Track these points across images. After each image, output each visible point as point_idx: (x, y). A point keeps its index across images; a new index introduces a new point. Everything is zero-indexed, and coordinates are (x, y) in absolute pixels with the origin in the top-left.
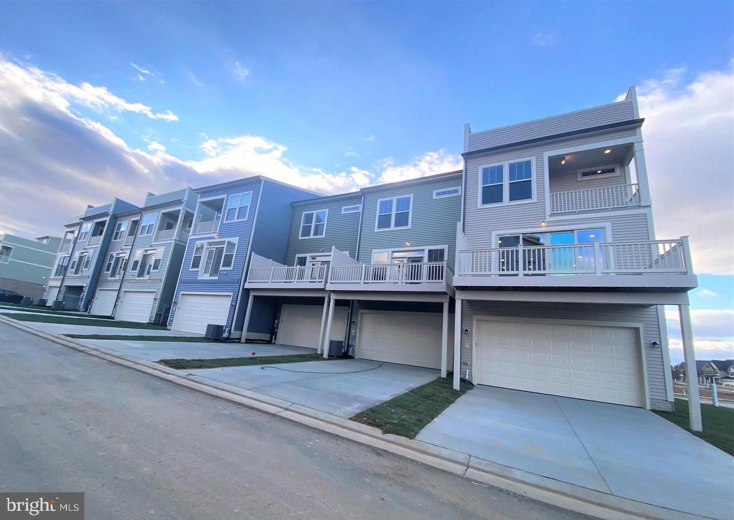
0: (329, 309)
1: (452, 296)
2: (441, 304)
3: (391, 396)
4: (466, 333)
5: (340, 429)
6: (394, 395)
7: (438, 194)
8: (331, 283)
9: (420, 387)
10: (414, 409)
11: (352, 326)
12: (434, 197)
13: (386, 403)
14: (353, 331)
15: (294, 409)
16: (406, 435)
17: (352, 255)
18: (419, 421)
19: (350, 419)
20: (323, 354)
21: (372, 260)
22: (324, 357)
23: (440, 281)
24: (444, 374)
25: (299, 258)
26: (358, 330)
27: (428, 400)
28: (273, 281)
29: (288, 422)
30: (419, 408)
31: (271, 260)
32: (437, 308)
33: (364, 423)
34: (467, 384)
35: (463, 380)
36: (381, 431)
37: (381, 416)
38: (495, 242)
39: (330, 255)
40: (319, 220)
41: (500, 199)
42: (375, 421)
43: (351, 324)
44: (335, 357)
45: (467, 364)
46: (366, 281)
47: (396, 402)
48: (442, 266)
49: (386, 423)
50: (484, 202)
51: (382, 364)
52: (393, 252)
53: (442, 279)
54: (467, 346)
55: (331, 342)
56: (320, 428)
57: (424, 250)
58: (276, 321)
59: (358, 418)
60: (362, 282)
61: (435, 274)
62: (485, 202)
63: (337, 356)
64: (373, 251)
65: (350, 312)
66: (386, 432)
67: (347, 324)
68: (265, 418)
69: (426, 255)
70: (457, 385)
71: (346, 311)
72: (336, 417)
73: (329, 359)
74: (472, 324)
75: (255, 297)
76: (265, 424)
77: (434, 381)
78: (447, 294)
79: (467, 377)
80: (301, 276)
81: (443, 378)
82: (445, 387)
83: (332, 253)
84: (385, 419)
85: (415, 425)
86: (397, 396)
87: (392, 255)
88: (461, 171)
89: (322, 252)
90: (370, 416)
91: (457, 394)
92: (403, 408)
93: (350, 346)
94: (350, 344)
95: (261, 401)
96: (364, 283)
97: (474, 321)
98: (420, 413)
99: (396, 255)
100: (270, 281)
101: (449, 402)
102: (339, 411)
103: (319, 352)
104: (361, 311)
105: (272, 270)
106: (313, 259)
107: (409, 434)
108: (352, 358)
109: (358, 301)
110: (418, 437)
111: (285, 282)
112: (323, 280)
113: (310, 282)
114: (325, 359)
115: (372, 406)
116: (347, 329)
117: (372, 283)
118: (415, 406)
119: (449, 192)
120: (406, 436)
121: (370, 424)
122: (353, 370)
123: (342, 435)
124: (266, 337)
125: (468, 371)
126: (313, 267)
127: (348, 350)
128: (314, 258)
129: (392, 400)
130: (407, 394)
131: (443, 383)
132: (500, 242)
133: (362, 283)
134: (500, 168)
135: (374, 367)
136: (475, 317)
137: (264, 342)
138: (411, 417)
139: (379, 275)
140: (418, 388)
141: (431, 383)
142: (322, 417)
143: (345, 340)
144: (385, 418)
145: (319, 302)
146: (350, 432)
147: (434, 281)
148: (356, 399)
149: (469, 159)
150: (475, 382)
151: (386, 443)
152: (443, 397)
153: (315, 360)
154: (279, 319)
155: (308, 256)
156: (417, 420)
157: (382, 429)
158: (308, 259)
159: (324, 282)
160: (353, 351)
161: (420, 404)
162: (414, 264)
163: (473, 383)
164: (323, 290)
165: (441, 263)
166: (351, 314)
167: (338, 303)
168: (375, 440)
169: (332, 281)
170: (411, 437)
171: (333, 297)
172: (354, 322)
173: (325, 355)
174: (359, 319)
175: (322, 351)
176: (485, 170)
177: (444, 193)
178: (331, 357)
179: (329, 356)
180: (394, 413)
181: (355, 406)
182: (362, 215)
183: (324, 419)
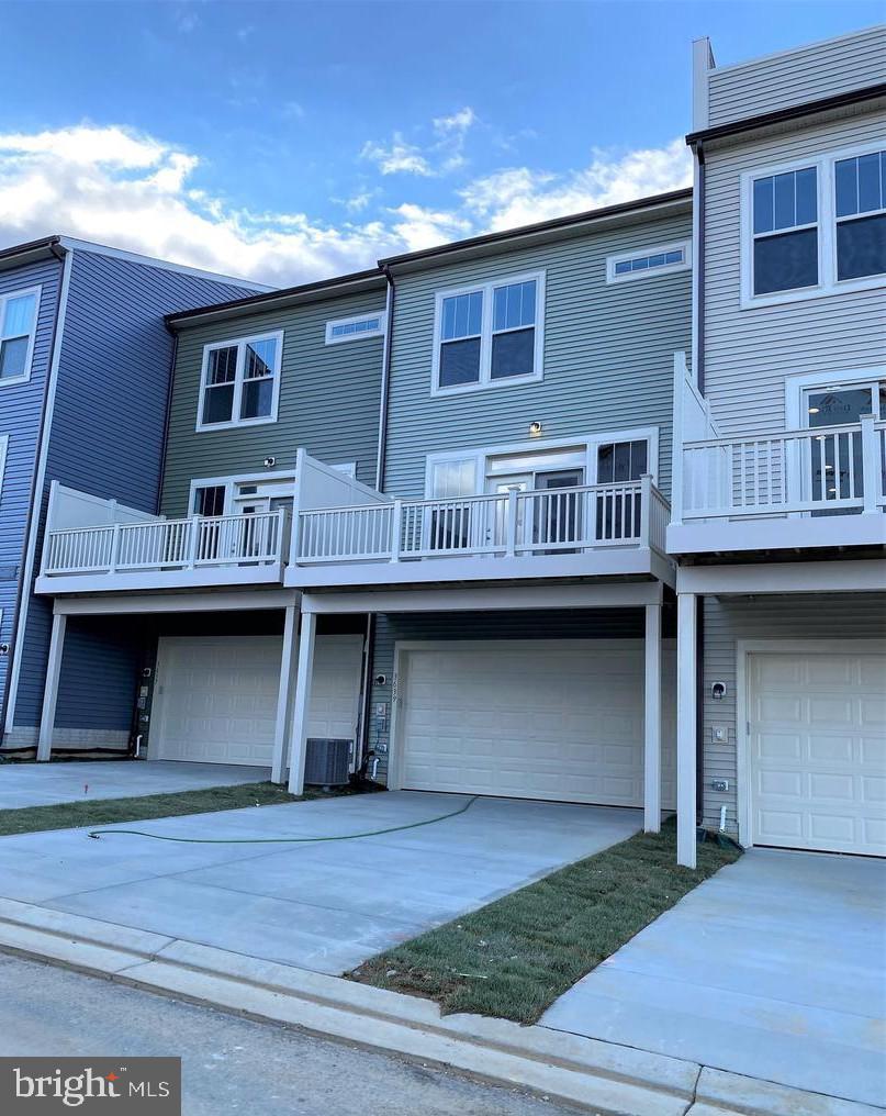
0: (300, 644)
1: (670, 585)
2: (639, 614)
3: (481, 899)
4: (717, 694)
5: (312, 1007)
6: (492, 895)
7: (622, 268)
8: (300, 565)
9: (577, 864)
10: (548, 934)
11: (376, 692)
12: (611, 277)
13: (463, 919)
14: (379, 708)
15: (175, 957)
16: (514, 1014)
17: (363, 475)
18: (562, 969)
19: (345, 975)
20: (287, 783)
21: (427, 486)
22: (291, 790)
23: (632, 540)
24: (652, 823)
25: (200, 491)
26: (394, 704)
27: (595, 903)
28: (120, 567)
29: (156, 996)
30: (565, 932)
31: (113, 501)
32: (627, 624)
33: (389, 985)
34: (719, 848)
35: (707, 838)
36: (437, 1005)
37: (439, 962)
38: (796, 413)
39: (292, 479)
40: (255, 366)
41: (809, 277)
42: (420, 976)
43: (372, 684)
44: (326, 789)
45: (721, 789)
46: (406, 554)
47: (493, 918)
48: (638, 496)
49: (456, 981)
50: (761, 288)
51: (468, 803)
52: (491, 458)
53: (637, 534)
54: (720, 735)
55: (312, 746)
56: (250, 1010)
57: (583, 447)
58: (144, 691)
59: (370, 972)
60: (395, 554)
61: (618, 520)
62: (763, 285)
63: (332, 788)
64: (430, 457)
65: (367, 651)
66: (451, 1009)
67: (362, 687)
68: (84, 989)
69: (590, 462)
70: (687, 852)
71: (352, 648)
72: (301, 974)
73: (304, 798)
74: (735, 666)
75: (73, 622)
76: (81, 1008)
77: (623, 845)
78: (656, 580)
79: (722, 828)
80: (209, 546)
81: (651, 835)
82: (655, 862)
83: (296, 473)
84: (454, 970)
85: (545, 981)
86: (502, 895)
87: (487, 468)
88: (688, 193)
89: (273, 468)
90: (407, 964)
91: (688, 880)
92: (514, 933)
93: (372, 753)
94: (372, 747)
95: (77, 938)
96: (403, 560)
97: (741, 658)
98: (567, 945)
99: (498, 467)
100: (112, 567)
101: (659, 906)
102: (312, 955)
103: (276, 778)
104: (400, 645)
105: (116, 532)
106: (244, 491)
107: (521, 1012)
108: (380, 788)
109: (392, 616)
110: (548, 1018)
111: (163, 569)
112: (277, 557)
113: (241, 564)
114: (292, 798)
115: (419, 932)
116: (361, 703)
117: (430, 557)
118: (555, 926)
119: (656, 261)
120: (513, 1017)
121: (405, 988)
122: (376, 826)
123: (318, 1026)
124: (118, 739)
125: (724, 809)
126: (250, 516)
127: (365, 767)
128: (248, 489)
129: (483, 909)
130: (532, 889)
131: (647, 847)
132: (815, 410)
133: (395, 561)
134: (809, 177)
135: (442, 815)
136: (743, 646)
137: (111, 756)
138: (535, 958)
139: (449, 532)
140: (570, 870)
141: (613, 851)
142: (259, 976)
143: (358, 736)
144: (455, 966)
145: (268, 624)
146: (344, 1014)
147: (613, 541)
148: (370, 915)
149: (714, 150)
150: (746, 841)
151: (451, 1041)
152: (642, 892)
153: (262, 803)
154: (150, 683)
155: (229, 482)
156: (554, 967)
157: (441, 1000)
158: (231, 495)
159: (278, 563)
160: (383, 769)
161: (569, 918)
162: (558, 492)
163: (742, 842)
164: (276, 588)
165: (632, 484)
166: (372, 656)
167: (325, 624)
168: (417, 1034)
169: (303, 559)
170: (526, 1020)
171: (310, 607)
172: (381, 679)
173: (296, 786)
174: (396, 671)
175: (286, 771)
176: (761, 187)
177: (640, 264)
178: (312, 790)
179: (307, 786)
180: (485, 950)
181: (367, 937)
182: (390, 346)
183: (266, 981)
